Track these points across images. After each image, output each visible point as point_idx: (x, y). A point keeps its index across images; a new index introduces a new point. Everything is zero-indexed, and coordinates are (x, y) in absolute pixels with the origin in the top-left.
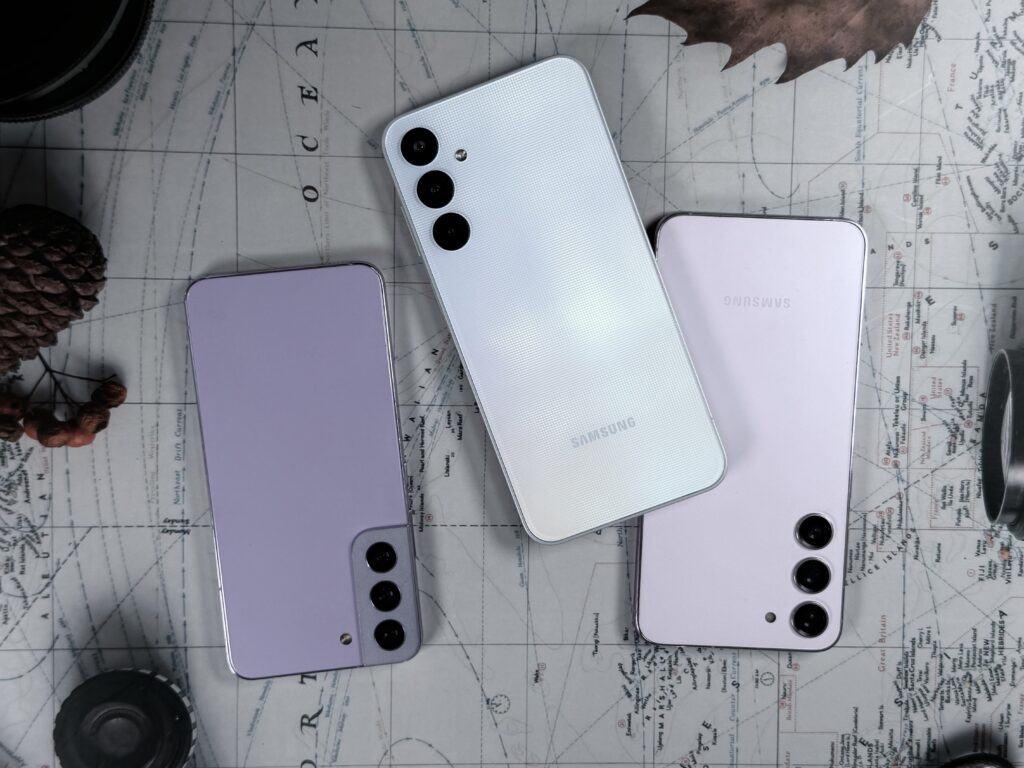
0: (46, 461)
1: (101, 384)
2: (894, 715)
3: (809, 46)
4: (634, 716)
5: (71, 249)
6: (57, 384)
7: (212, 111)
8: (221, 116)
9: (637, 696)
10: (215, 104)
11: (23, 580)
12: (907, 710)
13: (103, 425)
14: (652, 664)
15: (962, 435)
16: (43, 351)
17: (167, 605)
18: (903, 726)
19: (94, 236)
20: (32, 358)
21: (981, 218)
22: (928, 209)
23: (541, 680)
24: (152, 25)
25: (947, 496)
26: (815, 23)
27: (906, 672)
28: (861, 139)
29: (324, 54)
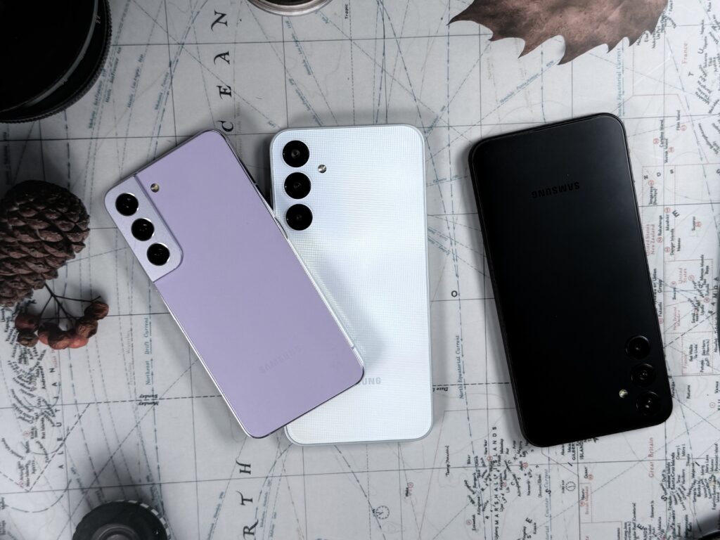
0: (55, 359)
1: (90, 303)
2: (661, 507)
3: (581, 37)
4: (477, 516)
5: (64, 210)
6: (60, 305)
7: (157, 107)
8: (164, 110)
9: (479, 503)
10: (159, 102)
11: (45, 443)
12: (671, 503)
13: (93, 332)
14: (488, 480)
15: (702, 308)
16: (48, 282)
17: (145, 455)
18: (668, 514)
19: (80, 200)
20: (41, 288)
21: (710, 153)
22: (671, 148)
23: (410, 494)
24: (111, 49)
25: (693, 352)
26: (584, 20)
27: (669, 477)
28: (621, 101)
29: (234, 62)
